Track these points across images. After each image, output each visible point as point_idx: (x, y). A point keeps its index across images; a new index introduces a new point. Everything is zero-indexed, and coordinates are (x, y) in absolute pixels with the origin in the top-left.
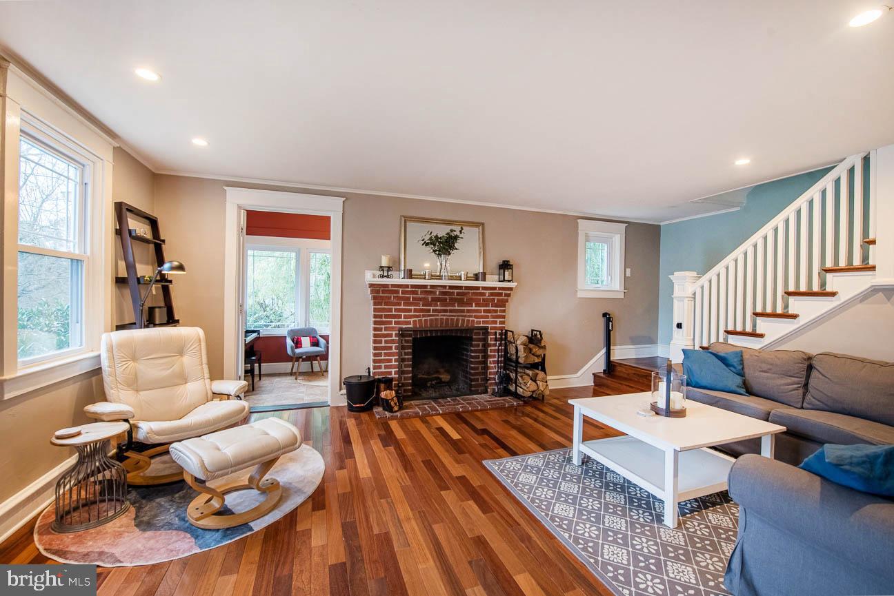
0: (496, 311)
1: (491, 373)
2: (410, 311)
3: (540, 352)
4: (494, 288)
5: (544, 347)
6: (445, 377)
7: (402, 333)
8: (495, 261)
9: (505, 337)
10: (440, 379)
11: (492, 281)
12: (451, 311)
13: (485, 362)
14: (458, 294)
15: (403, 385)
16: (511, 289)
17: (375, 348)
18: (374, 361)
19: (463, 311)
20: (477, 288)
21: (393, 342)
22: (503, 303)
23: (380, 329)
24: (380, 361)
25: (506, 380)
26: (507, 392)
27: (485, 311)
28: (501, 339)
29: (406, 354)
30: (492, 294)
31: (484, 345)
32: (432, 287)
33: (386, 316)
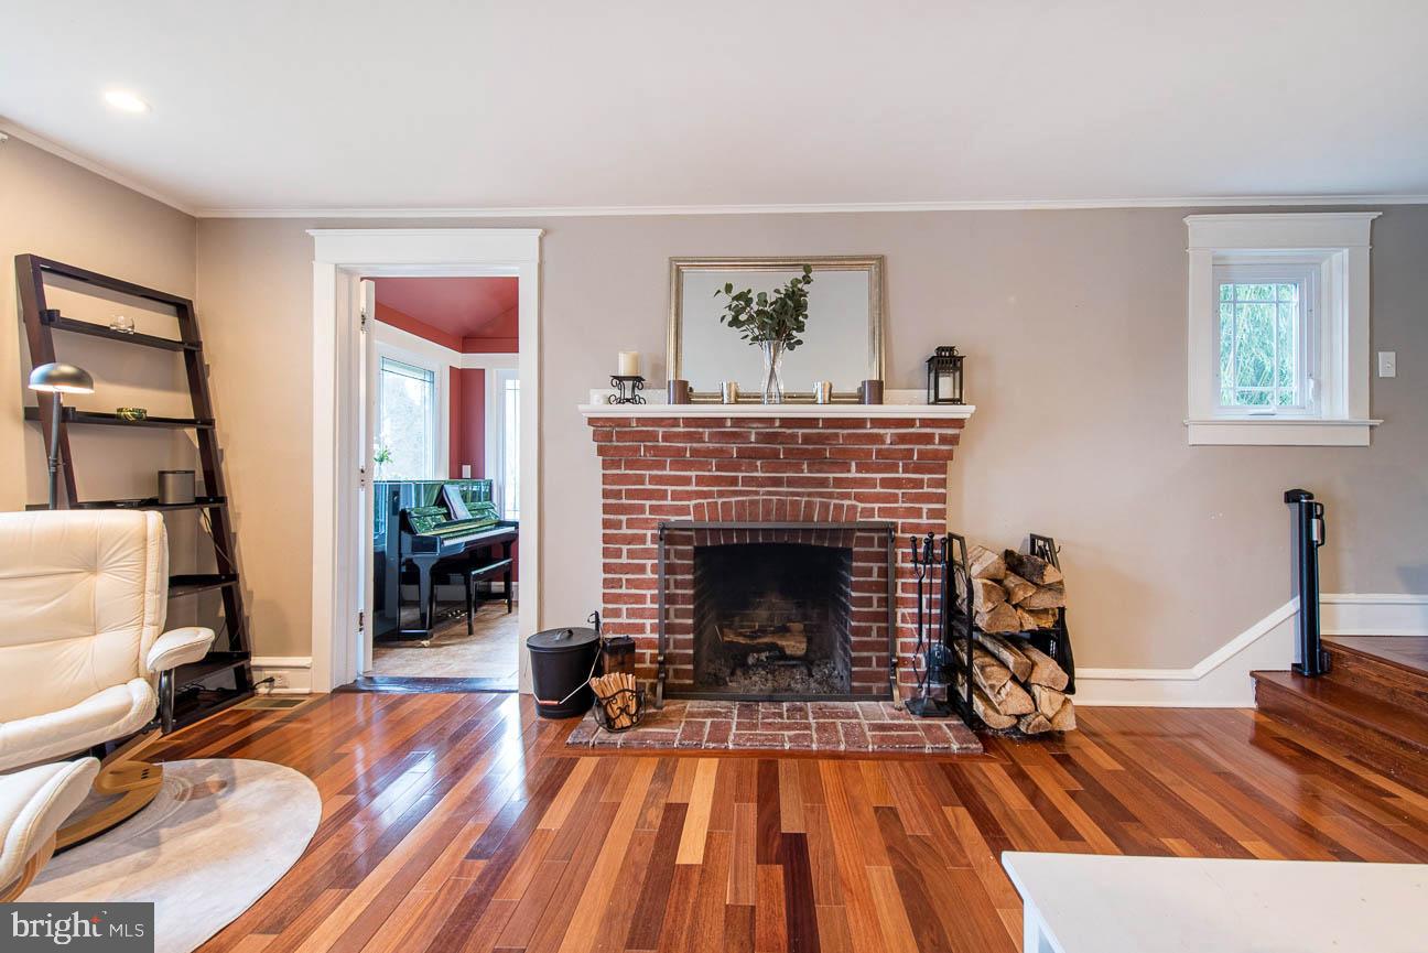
0: (918, 484)
1: (905, 647)
2: (687, 481)
3: (1044, 601)
4: (909, 422)
5: (1057, 588)
6: (795, 645)
7: (668, 536)
8: (914, 350)
9: (944, 555)
10: (781, 650)
11: (907, 403)
12: (791, 482)
13: (888, 617)
14: (807, 439)
15: (669, 659)
16: (959, 423)
17: (607, 568)
18: (607, 598)
19: (823, 483)
20: (859, 423)
21: (647, 554)
22: (938, 463)
23: (618, 525)
24: (617, 598)
25: (950, 668)
26: (954, 706)
27: (885, 483)
28: (929, 558)
29: (678, 584)
30: (902, 439)
31: (884, 572)
32: (738, 421)
33: (631, 494)
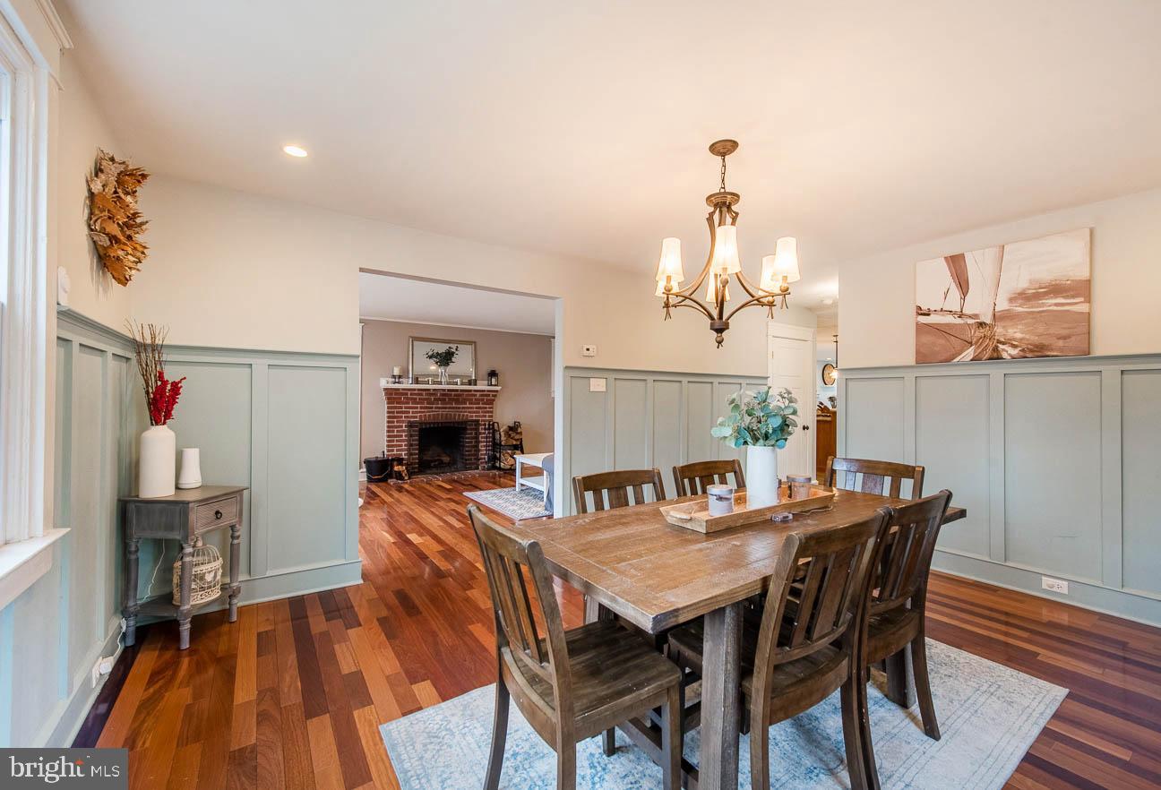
0: (486, 408)
1: (482, 454)
2: (417, 408)
3: (517, 437)
4: (484, 391)
5: (521, 433)
6: (446, 459)
7: (411, 425)
8: (485, 369)
9: (492, 428)
10: (442, 461)
11: (482, 386)
12: (450, 408)
13: (477, 446)
14: (455, 395)
15: (412, 464)
16: (497, 391)
17: (388, 436)
18: (388, 446)
19: (459, 408)
20: (470, 391)
21: (404, 431)
22: (491, 402)
23: (393, 422)
24: (393, 446)
25: (494, 459)
26: (494, 467)
27: (476, 408)
28: (489, 429)
29: (414, 441)
30: (482, 395)
31: (476, 434)
32: (434, 390)
33: (397, 412)
